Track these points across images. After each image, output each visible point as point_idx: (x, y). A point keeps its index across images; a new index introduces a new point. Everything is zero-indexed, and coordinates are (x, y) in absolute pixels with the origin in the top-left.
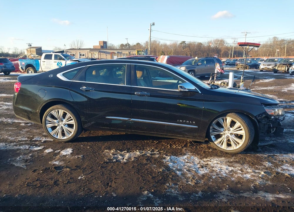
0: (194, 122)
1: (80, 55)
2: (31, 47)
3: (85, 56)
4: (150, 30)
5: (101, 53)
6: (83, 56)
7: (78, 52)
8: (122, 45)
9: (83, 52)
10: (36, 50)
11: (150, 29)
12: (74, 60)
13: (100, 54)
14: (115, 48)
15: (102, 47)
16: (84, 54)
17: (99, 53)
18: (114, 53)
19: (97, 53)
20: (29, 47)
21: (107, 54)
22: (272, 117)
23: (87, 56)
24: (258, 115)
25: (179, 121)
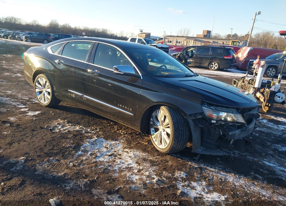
0: (131, 109)
1: (177, 42)
2: (142, 33)
3: (180, 44)
4: (254, 20)
5: (197, 42)
6: (179, 43)
7: (175, 39)
8: (229, 36)
9: (179, 40)
10: (146, 35)
11: (254, 18)
12: (153, 45)
13: (195, 43)
14: (221, 38)
15: (205, 36)
16: (180, 42)
17: (195, 41)
18: (209, 42)
19: (193, 41)
20: (141, 33)
21: (202, 43)
22: (213, 121)
23: (182, 44)
24: (192, 114)
25: (119, 105)
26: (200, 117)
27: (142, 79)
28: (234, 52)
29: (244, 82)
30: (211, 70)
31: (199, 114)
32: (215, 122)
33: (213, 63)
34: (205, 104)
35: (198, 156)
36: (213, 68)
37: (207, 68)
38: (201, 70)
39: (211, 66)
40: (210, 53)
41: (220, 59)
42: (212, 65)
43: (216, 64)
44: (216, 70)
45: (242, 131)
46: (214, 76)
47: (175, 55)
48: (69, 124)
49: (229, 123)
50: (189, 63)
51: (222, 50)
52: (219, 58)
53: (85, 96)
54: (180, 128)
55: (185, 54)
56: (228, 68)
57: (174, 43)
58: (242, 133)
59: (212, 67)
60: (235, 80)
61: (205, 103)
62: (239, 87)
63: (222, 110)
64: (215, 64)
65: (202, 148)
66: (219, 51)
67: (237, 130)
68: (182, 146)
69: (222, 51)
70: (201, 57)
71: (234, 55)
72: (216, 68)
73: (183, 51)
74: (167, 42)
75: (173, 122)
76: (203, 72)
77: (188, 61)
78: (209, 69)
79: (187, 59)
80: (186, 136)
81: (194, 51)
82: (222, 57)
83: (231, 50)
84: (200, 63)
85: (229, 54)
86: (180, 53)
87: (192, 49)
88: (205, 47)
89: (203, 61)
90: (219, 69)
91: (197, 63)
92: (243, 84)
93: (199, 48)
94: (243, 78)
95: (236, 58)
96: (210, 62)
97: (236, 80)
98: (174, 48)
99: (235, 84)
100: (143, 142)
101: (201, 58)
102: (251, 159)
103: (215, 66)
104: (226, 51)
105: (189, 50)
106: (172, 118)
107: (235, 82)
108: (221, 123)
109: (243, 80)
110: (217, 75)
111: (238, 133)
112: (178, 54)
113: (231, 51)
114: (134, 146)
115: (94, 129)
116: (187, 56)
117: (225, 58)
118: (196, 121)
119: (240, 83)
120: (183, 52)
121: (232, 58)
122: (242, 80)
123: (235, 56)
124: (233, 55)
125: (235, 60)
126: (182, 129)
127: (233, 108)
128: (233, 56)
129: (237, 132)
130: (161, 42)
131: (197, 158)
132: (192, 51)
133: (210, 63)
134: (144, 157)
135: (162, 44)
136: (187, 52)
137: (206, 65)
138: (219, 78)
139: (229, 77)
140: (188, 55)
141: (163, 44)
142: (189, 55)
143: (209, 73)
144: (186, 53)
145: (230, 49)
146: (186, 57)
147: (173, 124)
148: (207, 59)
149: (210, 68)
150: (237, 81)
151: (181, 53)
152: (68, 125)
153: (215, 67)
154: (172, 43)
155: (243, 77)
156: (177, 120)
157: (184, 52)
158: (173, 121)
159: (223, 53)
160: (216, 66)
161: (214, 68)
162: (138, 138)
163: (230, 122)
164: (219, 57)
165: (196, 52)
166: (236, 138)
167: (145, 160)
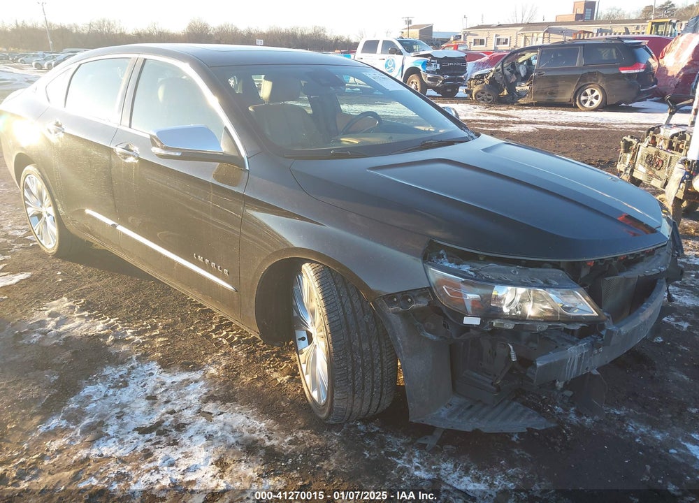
0: (226, 271)
1: (499, 40)
2: (410, 26)
3: (508, 45)
6: (504, 43)
7: (494, 33)
9: (504, 34)
10: (421, 32)
13: (549, 38)
14: (626, 19)
15: (579, 18)
16: (507, 40)
17: (546, 35)
18: (585, 32)
19: (542, 34)
21: (567, 38)
22: (467, 321)
23: (513, 44)
24: (394, 295)
25: (197, 256)
26: (422, 303)
27: (247, 168)
28: (650, 53)
29: (654, 144)
30: (581, 111)
31: (419, 296)
32: (476, 321)
33: (588, 91)
34: (440, 257)
35: (435, 434)
36: (587, 105)
37: (570, 106)
38: (554, 112)
39: (583, 98)
40: (579, 62)
41: (608, 78)
42: (586, 95)
43: (596, 91)
44: (596, 110)
45: (594, 345)
46: (586, 126)
47: (482, 76)
48: (83, 314)
49: (536, 323)
50: (521, 95)
51: (614, 51)
52: (603, 75)
53: (120, 228)
54: (356, 343)
55: (507, 73)
56: (634, 102)
57: (491, 45)
58: (596, 352)
59: (585, 101)
60: (628, 139)
61: (442, 252)
62: (642, 159)
63: (502, 276)
64: (592, 92)
65: (456, 400)
66: (605, 54)
67: (573, 343)
68: (375, 403)
69: (614, 54)
70: (552, 77)
71: (651, 60)
72: (597, 103)
73: (503, 62)
74: (472, 44)
75: (330, 324)
76: (558, 117)
77: (518, 88)
78: (576, 107)
79: (514, 84)
80: (382, 368)
81: (535, 62)
82: (615, 71)
83: (640, 47)
84: (551, 93)
85: (635, 61)
86: (493, 69)
87: (528, 55)
88: (566, 45)
89: (558, 86)
90: (605, 107)
91: (541, 94)
92: (652, 150)
93: (545, 51)
94: (651, 132)
95: (656, 70)
96: (579, 86)
97: (632, 137)
98: (487, 58)
99: (627, 151)
100: (275, 375)
101: (553, 80)
102: (642, 435)
103: (594, 96)
104: (627, 50)
105: (520, 60)
106: (327, 311)
107: (628, 146)
108: (503, 324)
109: (654, 138)
110: (595, 125)
111: (577, 356)
112: (488, 74)
113: (641, 51)
114: (241, 390)
115: (150, 327)
116: (514, 76)
117: (623, 72)
118: (413, 319)
119: (644, 149)
120: (502, 66)
121: (642, 70)
122: (650, 139)
123: (654, 64)
124: (648, 62)
125: (653, 74)
126: (365, 346)
127: (556, 266)
128: (648, 65)
129: (574, 352)
130: (452, 46)
131: (431, 442)
132: (529, 61)
133: (580, 91)
134: (256, 436)
135: (454, 49)
136: (514, 66)
137: (568, 97)
138: (601, 131)
139: (631, 126)
140: (518, 74)
141: (459, 48)
142: (520, 73)
143: (573, 120)
144: (510, 67)
145: (638, 46)
146: (513, 80)
147: (329, 331)
148: (571, 79)
149: (579, 106)
150: (634, 141)
151: (497, 70)
152: (78, 317)
153: (594, 100)
154: (484, 46)
155: (653, 129)
156: (345, 314)
157: (505, 65)
158: (329, 319)
159: (615, 58)
160: (596, 98)
161: (592, 103)
162: (267, 356)
163: (535, 320)
164: (605, 72)
165: (539, 64)
166: (572, 372)
167: (250, 448)
